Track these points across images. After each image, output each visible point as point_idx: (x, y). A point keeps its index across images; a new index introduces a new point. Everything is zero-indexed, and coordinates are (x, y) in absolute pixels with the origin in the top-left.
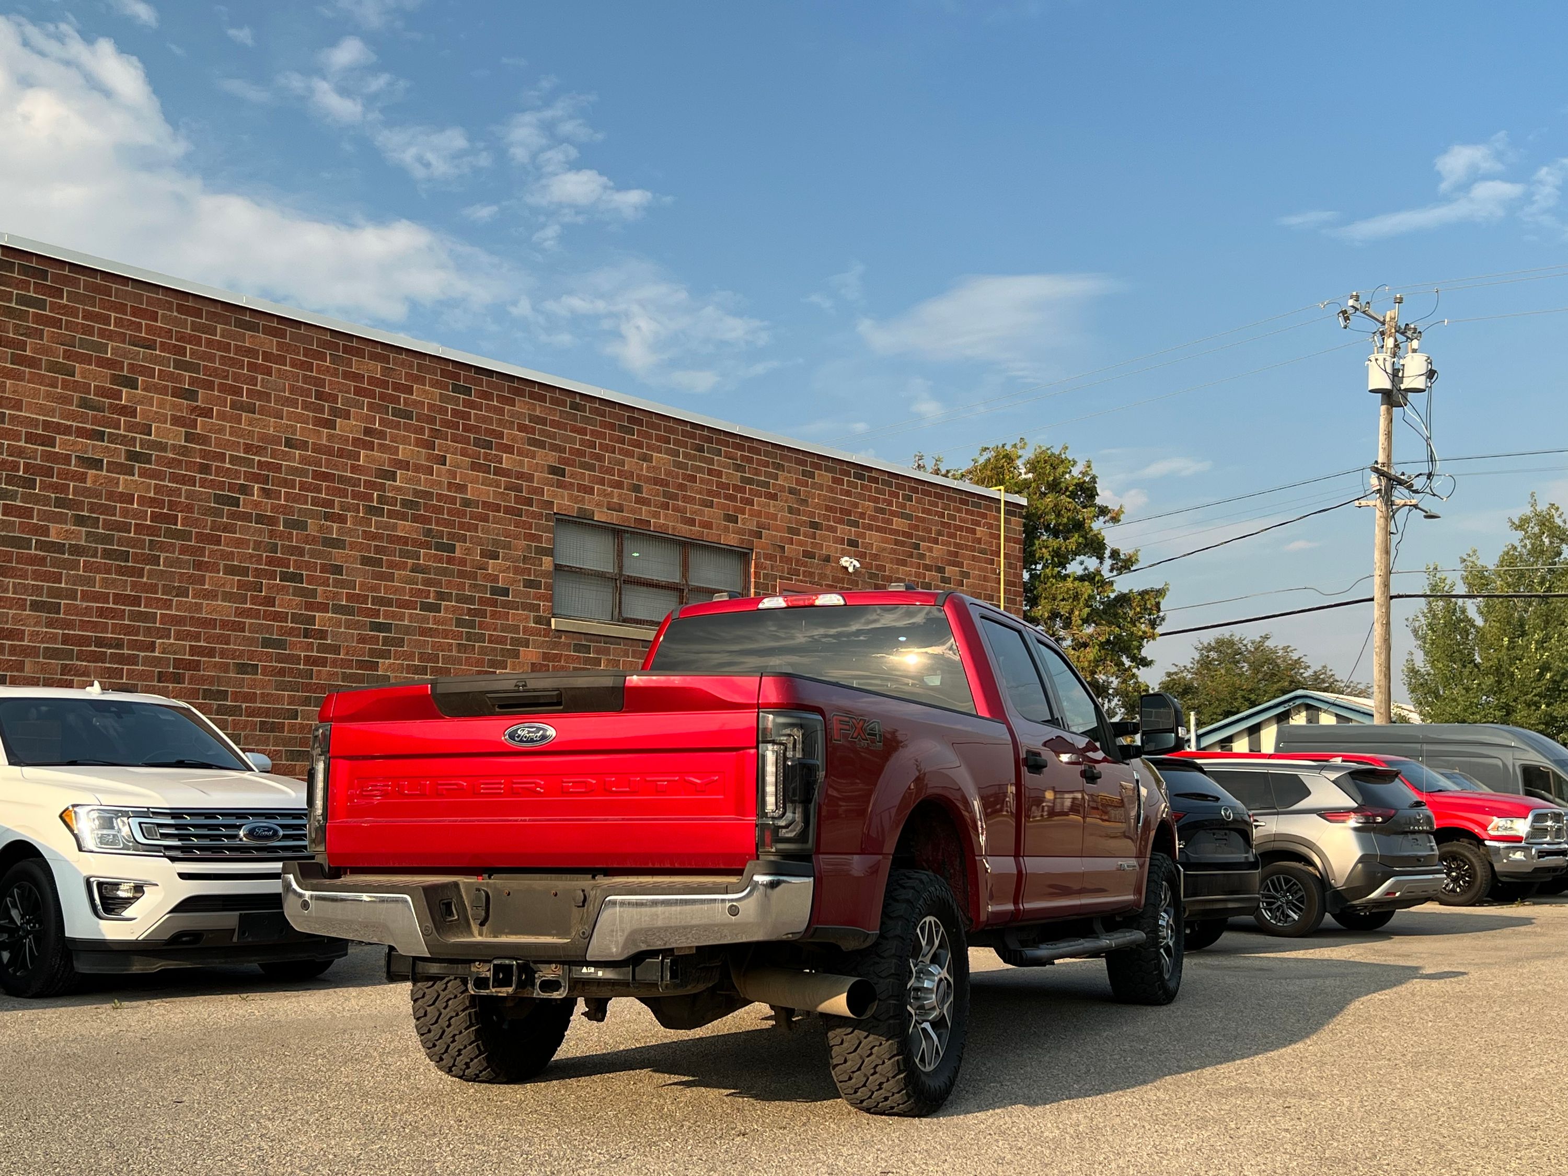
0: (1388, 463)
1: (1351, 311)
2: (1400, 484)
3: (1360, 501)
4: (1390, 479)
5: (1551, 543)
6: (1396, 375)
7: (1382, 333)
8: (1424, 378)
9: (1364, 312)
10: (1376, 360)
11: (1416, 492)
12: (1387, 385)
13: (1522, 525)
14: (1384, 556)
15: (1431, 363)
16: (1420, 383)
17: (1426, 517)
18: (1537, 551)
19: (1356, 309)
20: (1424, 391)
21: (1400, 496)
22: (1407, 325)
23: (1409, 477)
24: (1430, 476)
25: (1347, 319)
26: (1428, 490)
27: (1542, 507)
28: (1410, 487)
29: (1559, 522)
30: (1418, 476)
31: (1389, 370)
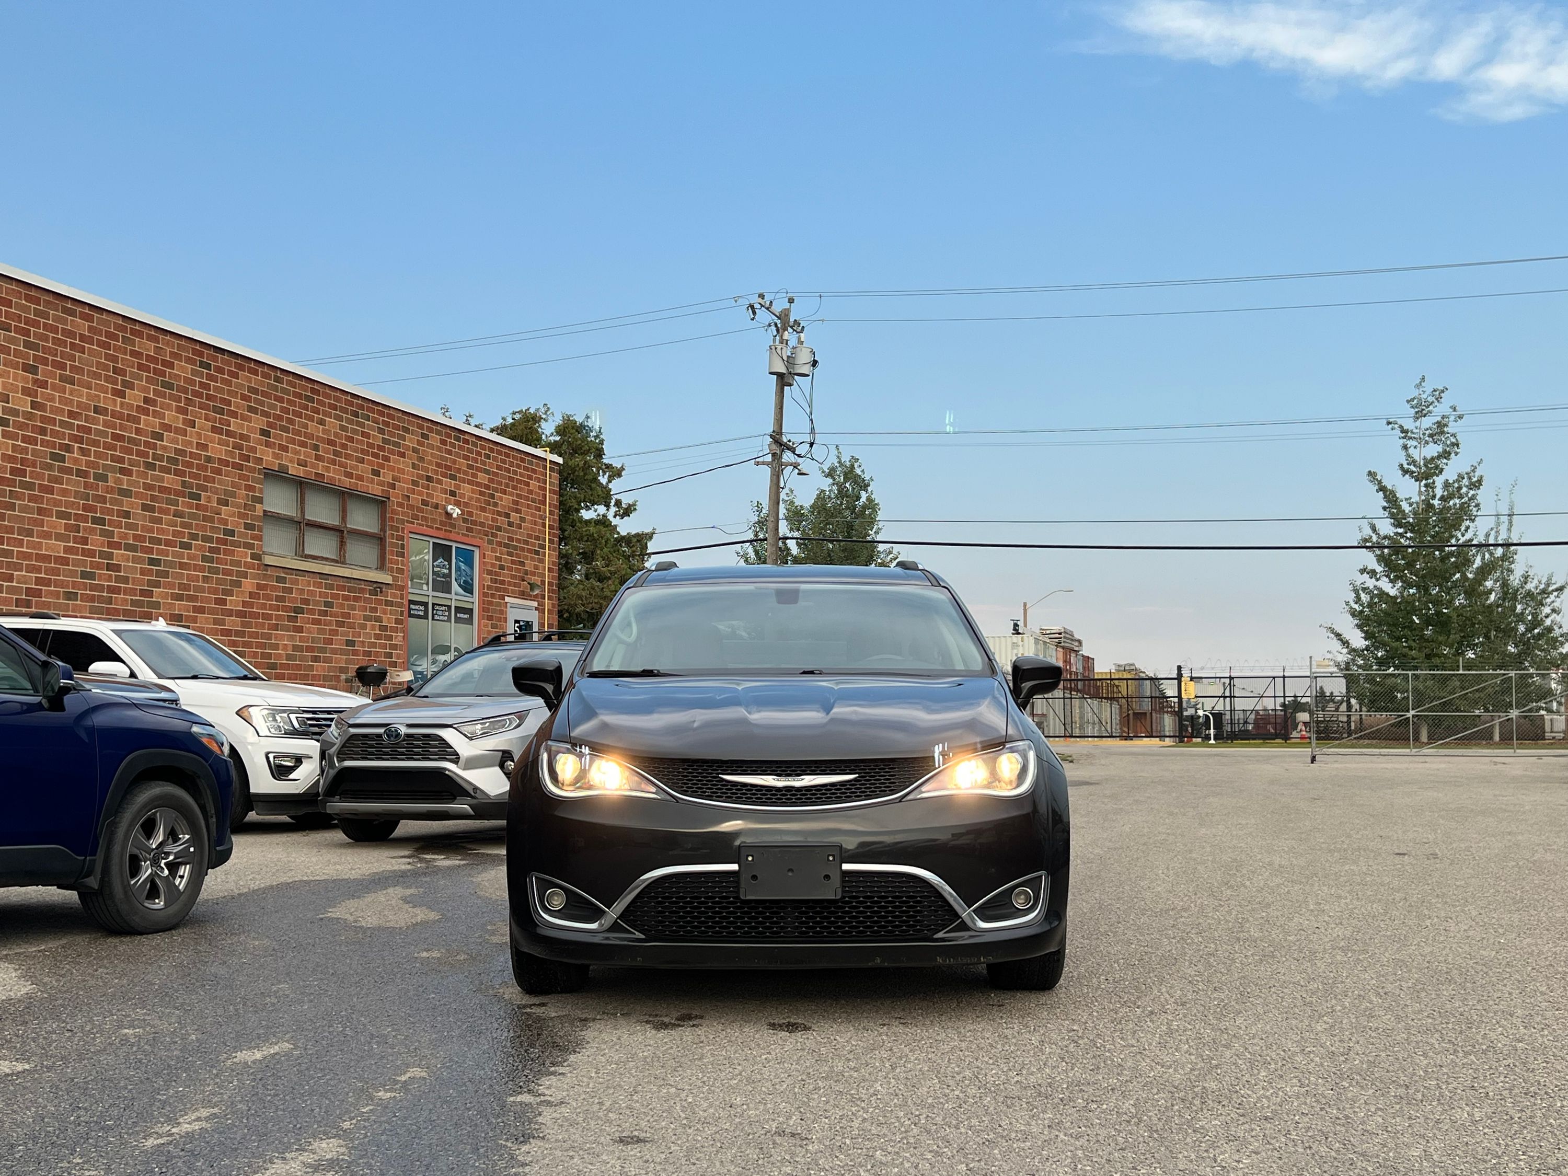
0: (780, 433)
1: (757, 306)
2: (788, 449)
3: (757, 460)
4: (781, 445)
5: (853, 489)
6: (790, 361)
7: (776, 325)
8: (809, 365)
9: (767, 309)
10: (776, 348)
11: (799, 456)
12: (782, 369)
13: (831, 474)
14: (775, 506)
15: (814, 354)
16: (805, 369)
17: (799, 474)
18: (842, 493)
19: (762, 306)
20: (808, 376)
21: (788, 457)
22: (795, 320)
23: (793, 444)
24: (812, 445)
25: (754, 313)
26: (809, 455)
27: (846, 459)
28: (794, 452)
29: (858, 471)
30: (801, 443)
31: (785, 358)
